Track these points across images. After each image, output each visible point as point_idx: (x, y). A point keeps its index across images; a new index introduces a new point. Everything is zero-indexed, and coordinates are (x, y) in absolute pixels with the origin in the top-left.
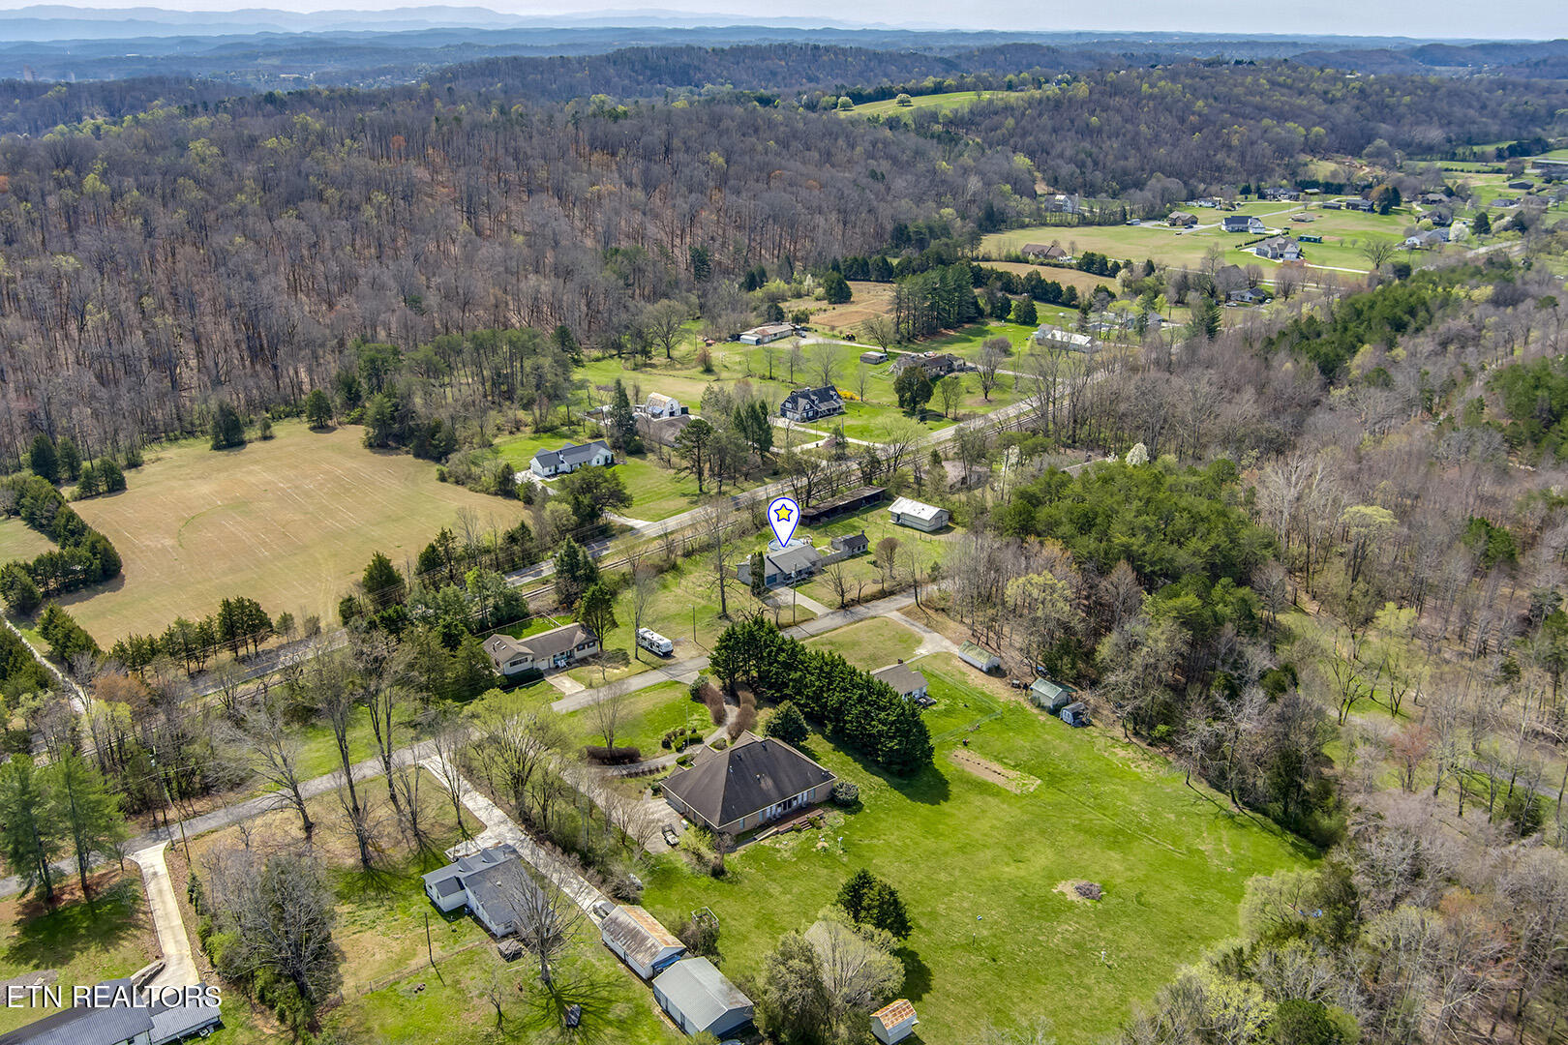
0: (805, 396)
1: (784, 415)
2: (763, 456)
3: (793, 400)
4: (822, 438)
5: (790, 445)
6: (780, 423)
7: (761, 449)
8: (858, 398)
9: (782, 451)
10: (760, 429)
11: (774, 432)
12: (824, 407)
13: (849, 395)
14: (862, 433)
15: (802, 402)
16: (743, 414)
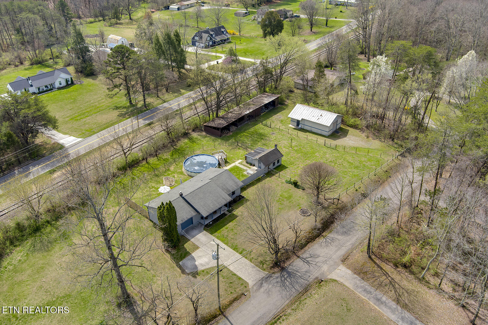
0: (206, 32)
1: (194, 44)
2: (180, 72)
3: (199, 34)
4: (220, 58)
5: (199, 63)
6: (191, 49)
7: (178, 68)
8: (238, 33)
9: (193, 68)
10: (176, 51)
11: (187, 55)
12: (218, 39)
13: (232, 32)
14: (245, 53)
15: (205, 36)
16: (161, 39)
